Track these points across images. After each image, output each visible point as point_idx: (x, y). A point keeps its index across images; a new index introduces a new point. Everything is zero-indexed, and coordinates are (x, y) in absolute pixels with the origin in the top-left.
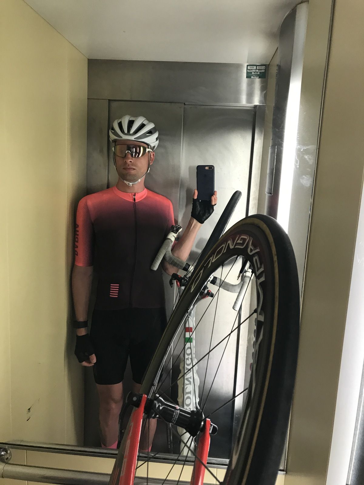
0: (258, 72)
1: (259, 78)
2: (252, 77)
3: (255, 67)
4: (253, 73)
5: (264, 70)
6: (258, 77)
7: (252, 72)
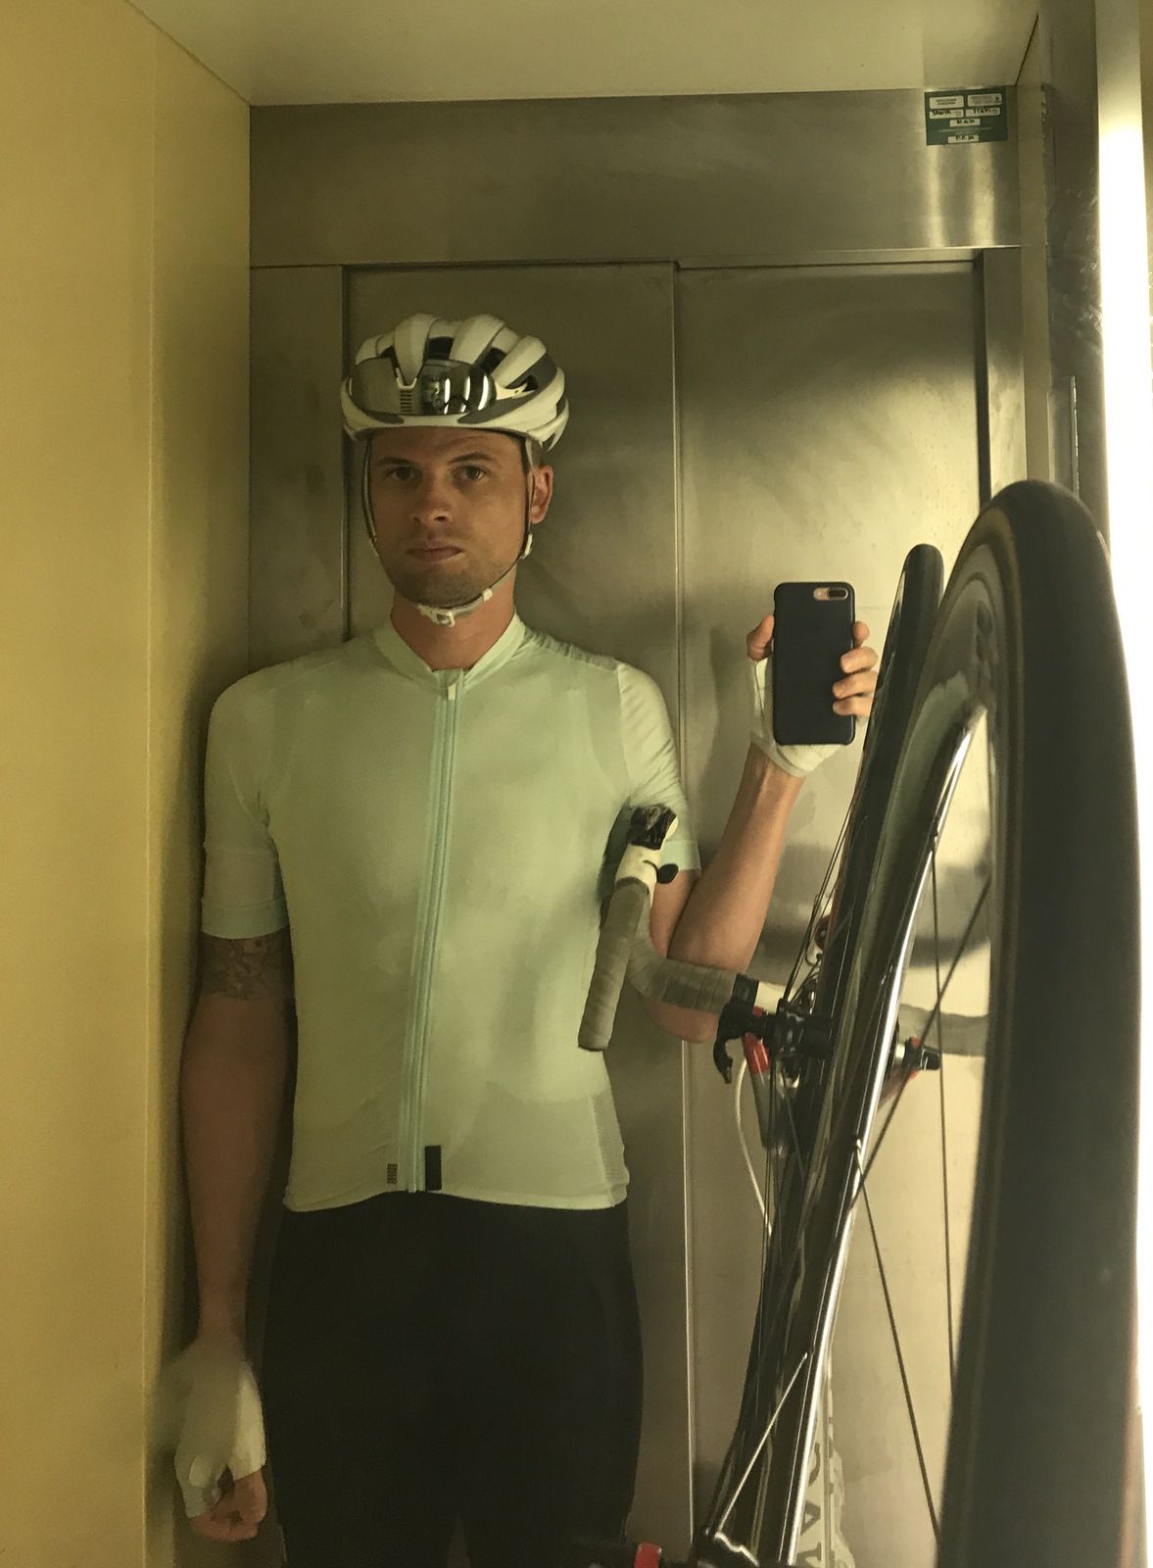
0: (972, 119)
1: (981, 140)
2: (951, 140)
3: (959, 101)
4: (953, 124)
5: (999, 109)
6: (976, 138)
7: (949, 120)
